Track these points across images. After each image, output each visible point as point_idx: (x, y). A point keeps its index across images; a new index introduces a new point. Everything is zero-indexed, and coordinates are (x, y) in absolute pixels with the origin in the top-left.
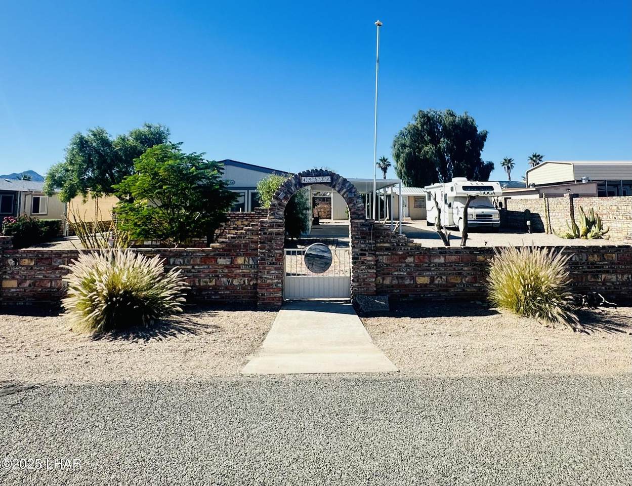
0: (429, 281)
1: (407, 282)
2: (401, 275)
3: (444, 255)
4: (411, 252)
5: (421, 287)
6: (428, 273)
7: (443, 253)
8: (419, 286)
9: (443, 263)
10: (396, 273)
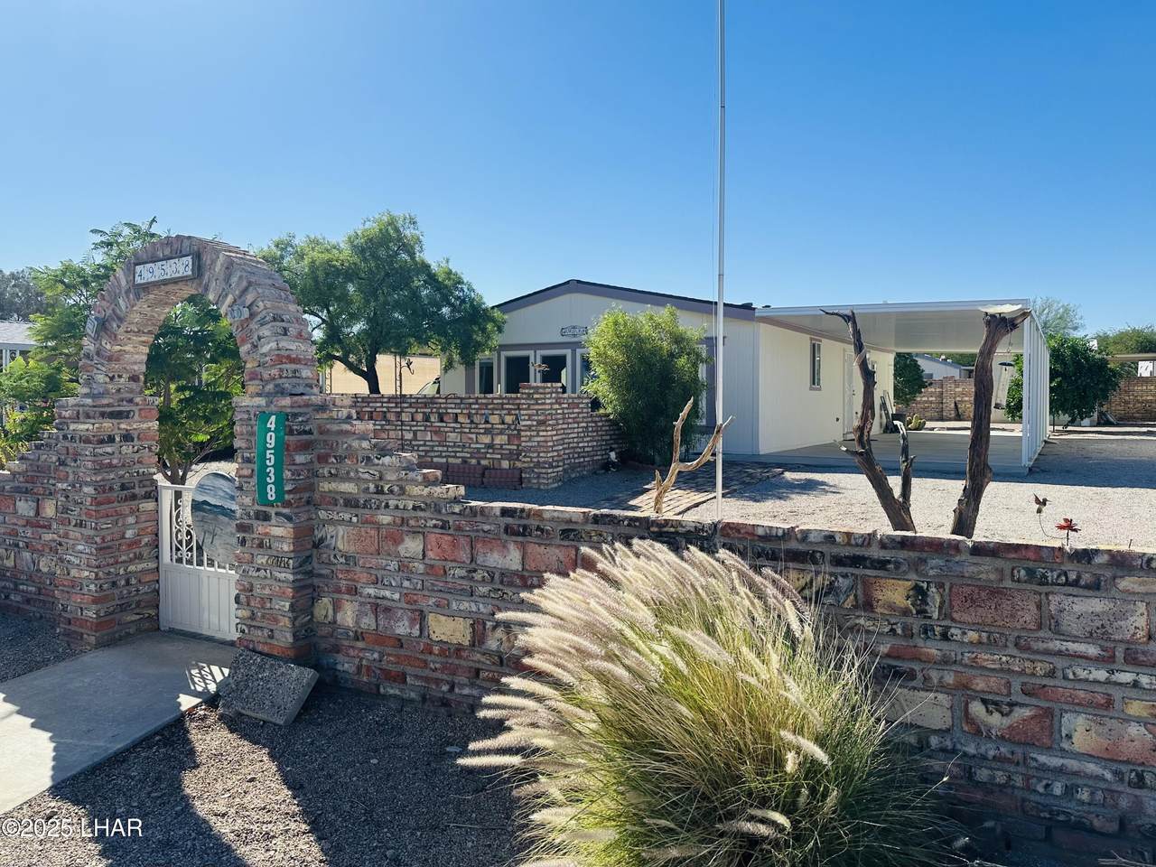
0: (469, 637)
1: (402, 628)
2: (384, 598)
3: (520, 539)
4: (417, 519)
5: (442, 653)
6: (465, 605)
7: (518, 534)
8: (436, 649)
9: (515, 573)
10: (371, 591)
